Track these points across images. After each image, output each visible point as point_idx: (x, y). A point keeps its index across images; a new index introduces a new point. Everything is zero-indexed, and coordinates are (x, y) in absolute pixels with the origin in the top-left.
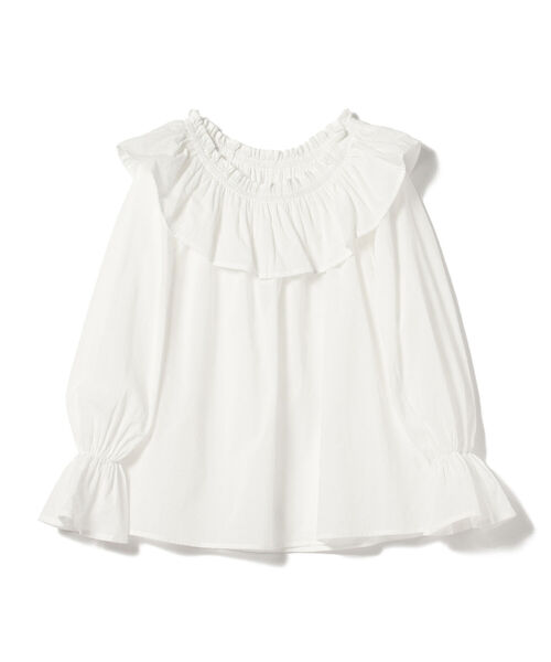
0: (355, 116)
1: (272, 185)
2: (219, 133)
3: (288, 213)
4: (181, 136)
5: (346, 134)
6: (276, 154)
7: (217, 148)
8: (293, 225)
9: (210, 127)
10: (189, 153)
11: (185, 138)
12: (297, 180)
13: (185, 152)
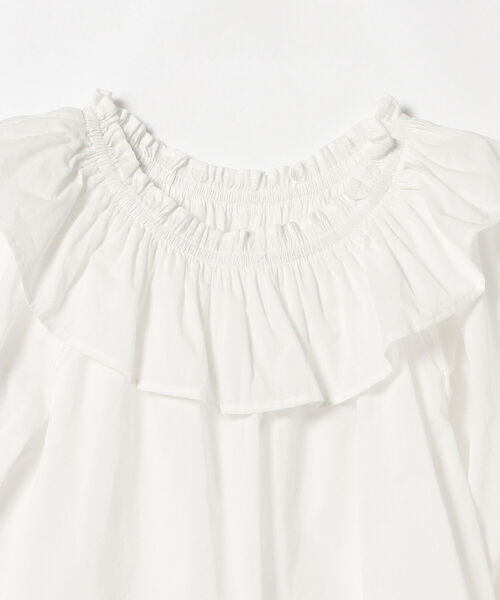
0: (406, 112)
1: (248, 235)
2: (147, 136)
3: (277, 286)
4: (74, 144)
5: (395, 145)
6: (255, 177)
7: (142, 166)
8: (285, 309)
9: (132, 125)
10: (85, 180)
11: (82, 147)
12: (297, 227)
13: (79, 180)
